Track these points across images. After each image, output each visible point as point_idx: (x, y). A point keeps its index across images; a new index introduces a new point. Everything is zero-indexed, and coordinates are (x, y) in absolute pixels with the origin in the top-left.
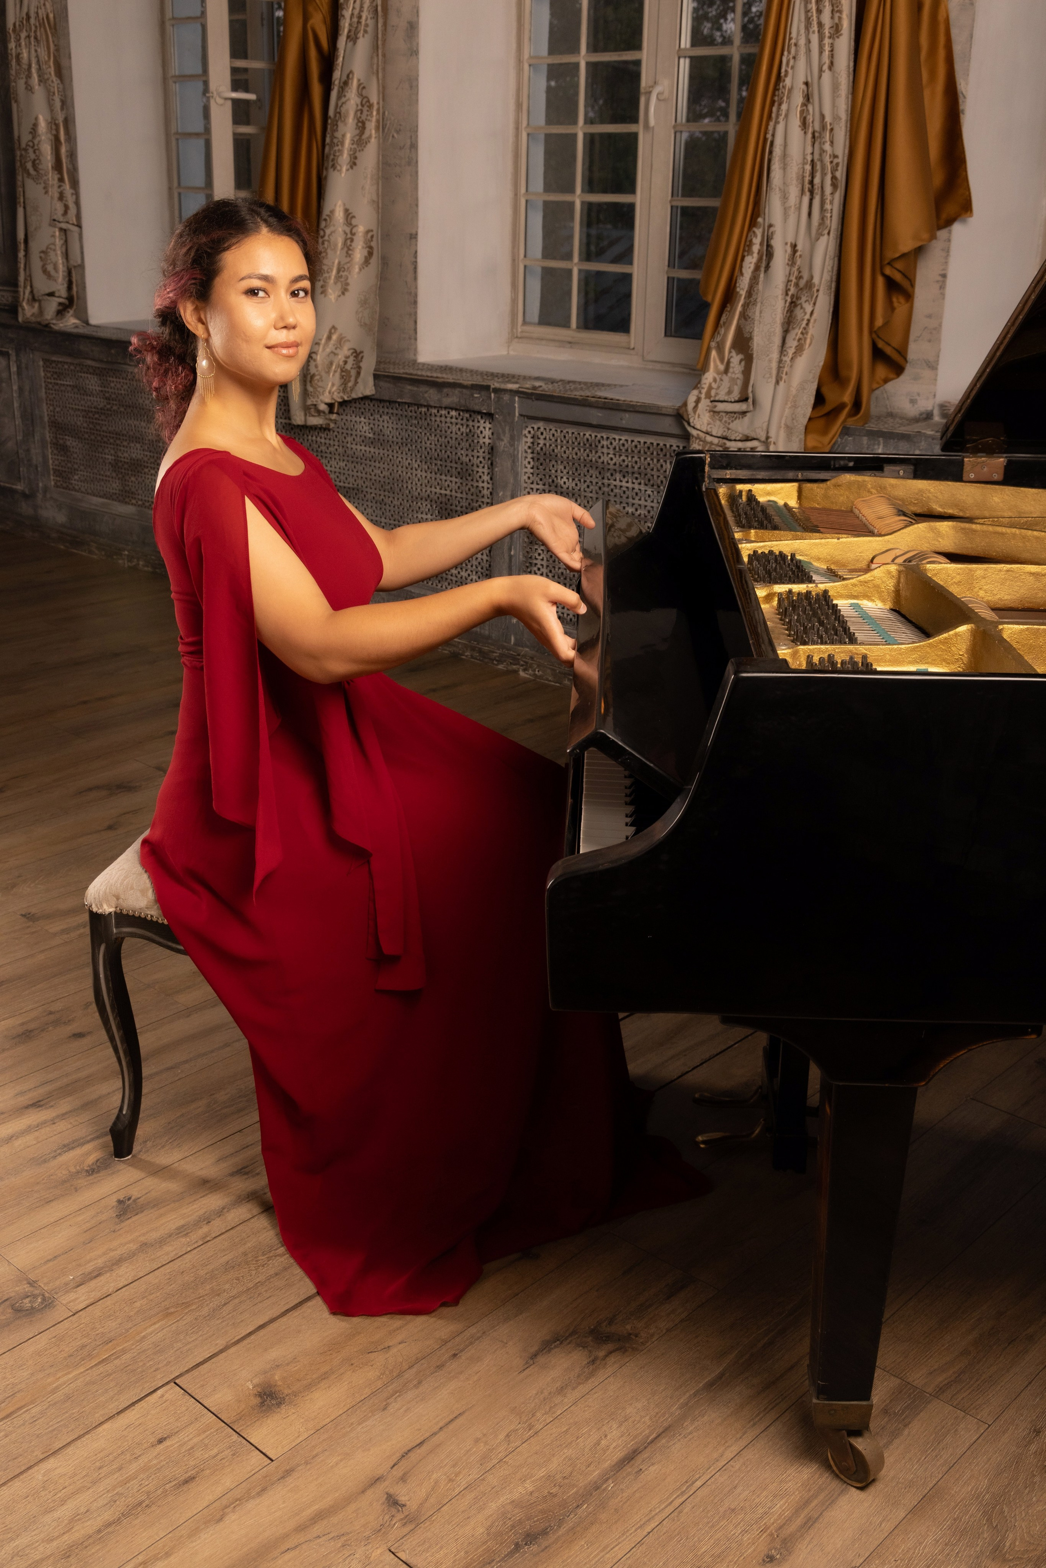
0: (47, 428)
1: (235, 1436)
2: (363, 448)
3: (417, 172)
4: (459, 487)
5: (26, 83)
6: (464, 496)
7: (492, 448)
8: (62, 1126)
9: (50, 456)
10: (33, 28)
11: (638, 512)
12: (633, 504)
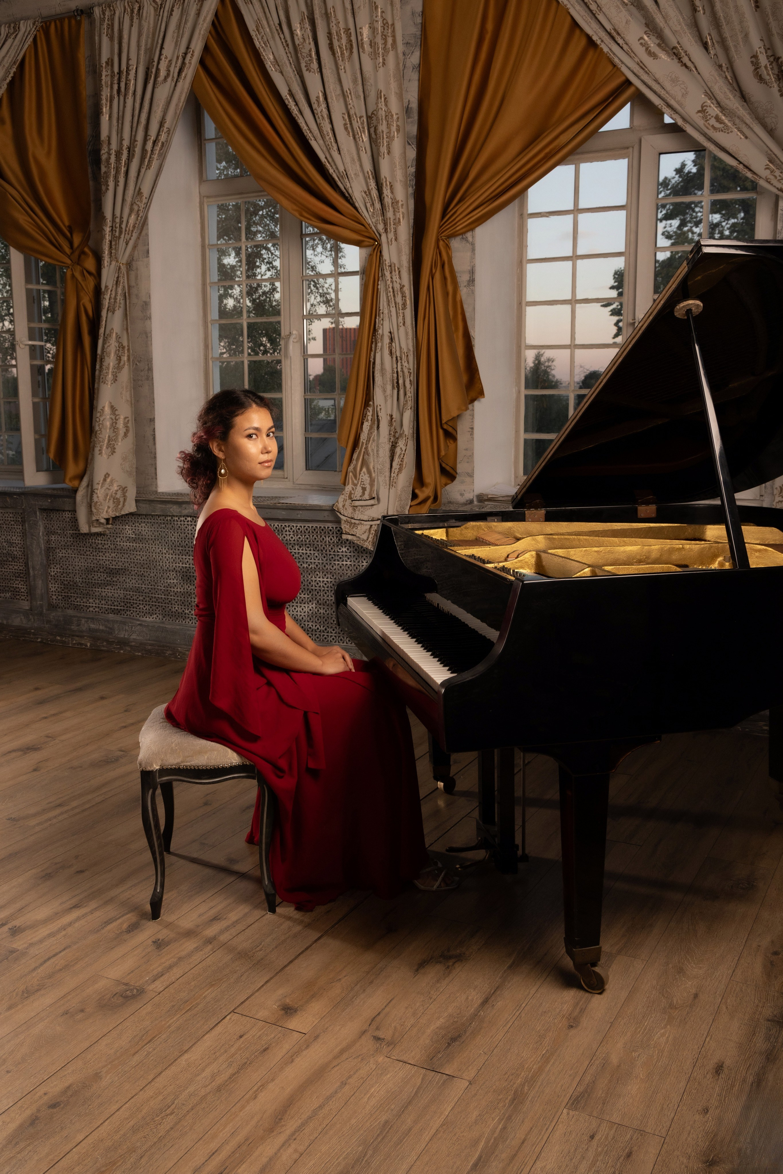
1: (280, 1028)
2: (128, 544)
3: (153, 384)
8: (97, 914)
12: (307, 562)
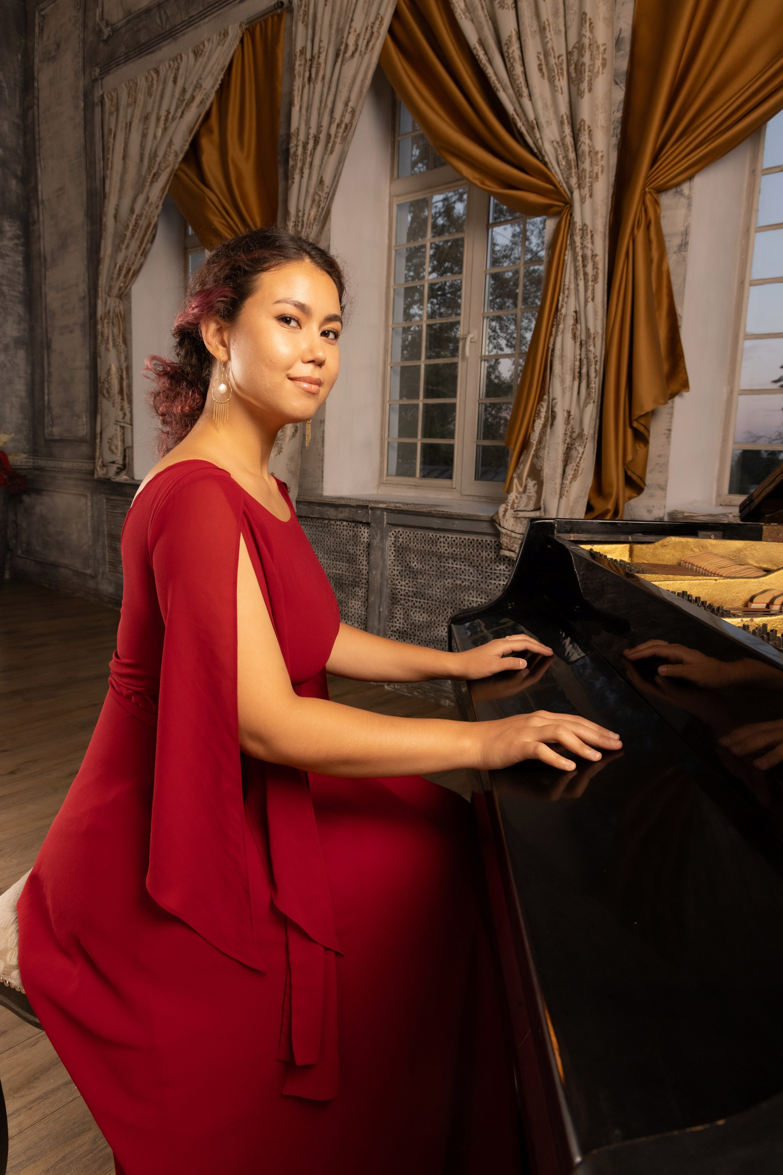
0: (106, 538)
4: (347, 569)
5: (106, 347)
6: (351, 574)
7: (369, 545)
9: (107, 554)
10: (111, 318)
11: (464, 584)
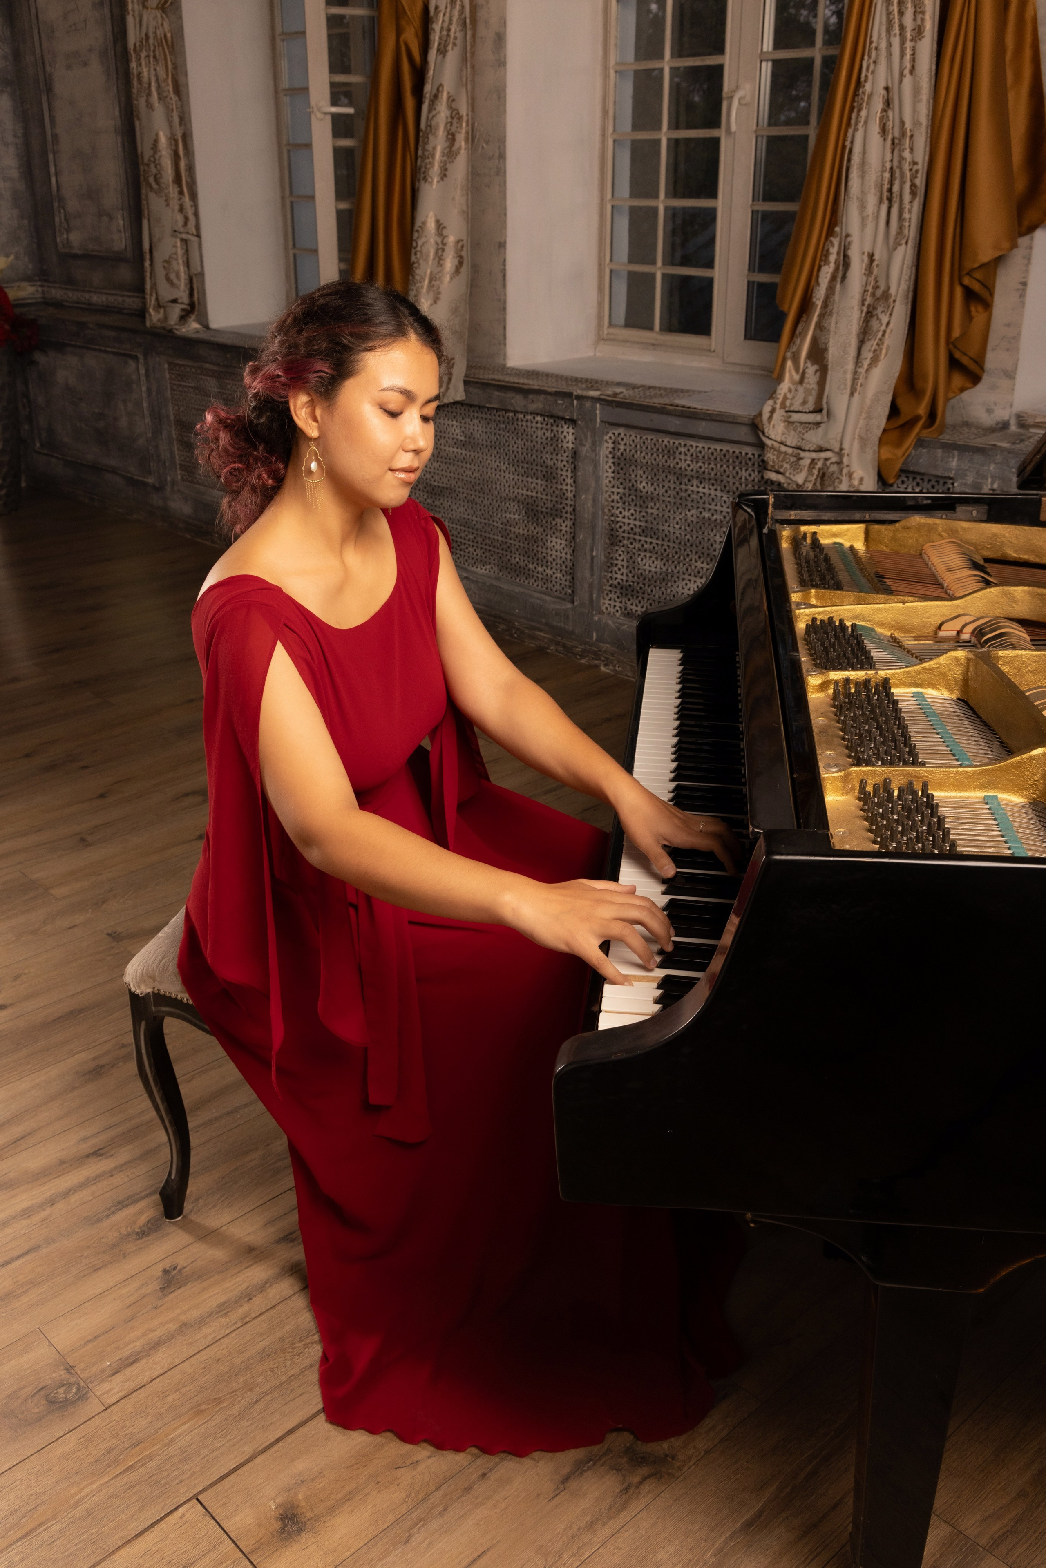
0: (173, 427)
2: (455, 450)
3: (505, 182)
4: (544, 490)
5: (147, 101)
6: (549, 497)
7: (575, 453)
8: (120, 1178)
9: (176, 452)
10: (152, 48)
11: (715, 517)
